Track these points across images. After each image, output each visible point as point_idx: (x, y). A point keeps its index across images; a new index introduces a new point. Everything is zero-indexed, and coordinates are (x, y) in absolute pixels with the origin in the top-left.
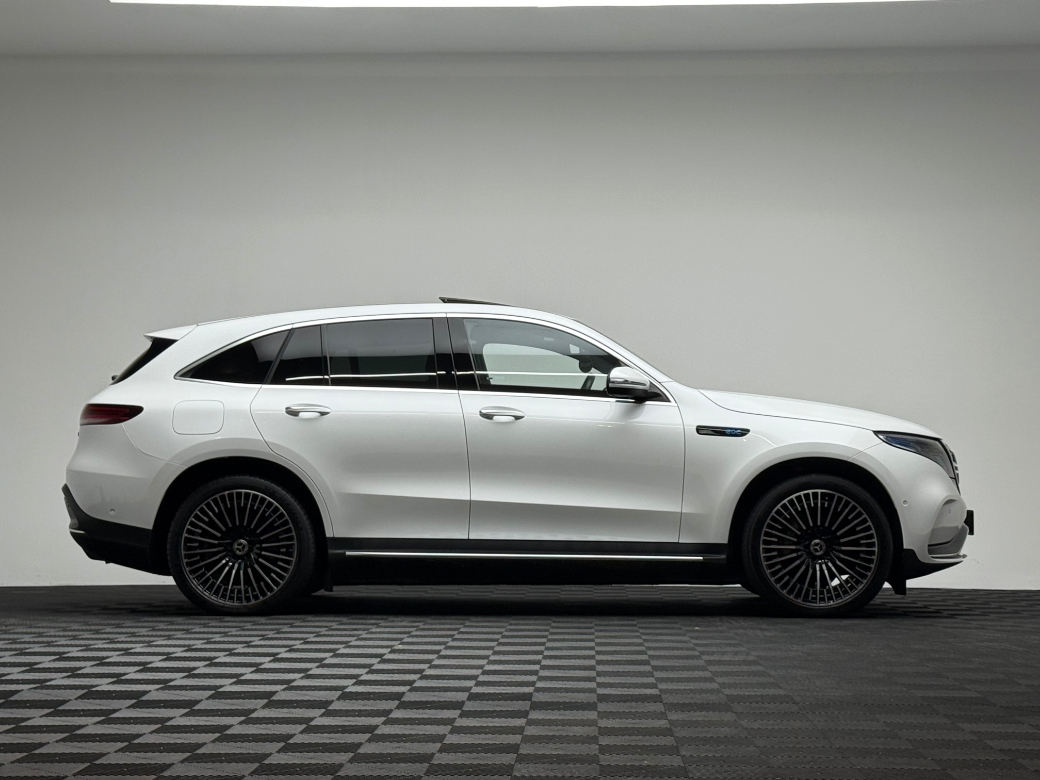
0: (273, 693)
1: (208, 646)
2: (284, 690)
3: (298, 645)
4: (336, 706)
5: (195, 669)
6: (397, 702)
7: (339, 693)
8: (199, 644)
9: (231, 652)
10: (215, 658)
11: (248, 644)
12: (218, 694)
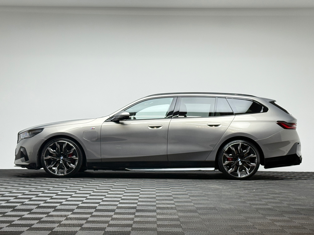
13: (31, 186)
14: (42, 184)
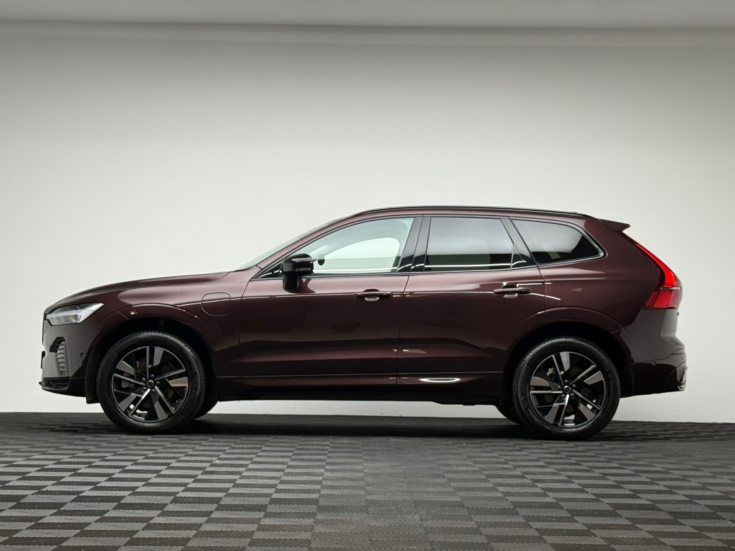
0: (123, 497)
1: (73, 460)
2: (130, 495)
3: (140, 459)
4: (171, 508)
5: (62, 477)
6: (216, 505)
7: (172, 497)
8: (66, 458)
9: (90, 465)
10: (78, 469)
11: (103, 459)
12: (80, 498)
13: (61, 449)
14: (87, 447)
